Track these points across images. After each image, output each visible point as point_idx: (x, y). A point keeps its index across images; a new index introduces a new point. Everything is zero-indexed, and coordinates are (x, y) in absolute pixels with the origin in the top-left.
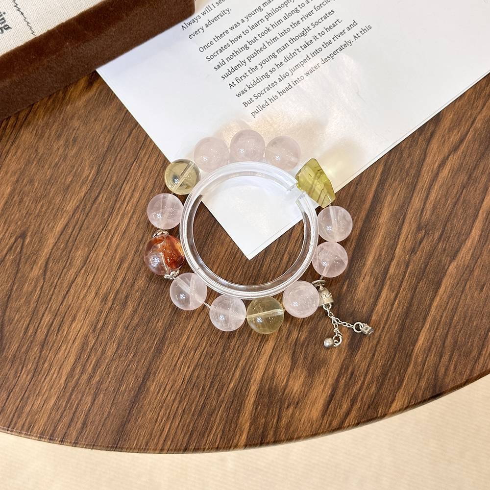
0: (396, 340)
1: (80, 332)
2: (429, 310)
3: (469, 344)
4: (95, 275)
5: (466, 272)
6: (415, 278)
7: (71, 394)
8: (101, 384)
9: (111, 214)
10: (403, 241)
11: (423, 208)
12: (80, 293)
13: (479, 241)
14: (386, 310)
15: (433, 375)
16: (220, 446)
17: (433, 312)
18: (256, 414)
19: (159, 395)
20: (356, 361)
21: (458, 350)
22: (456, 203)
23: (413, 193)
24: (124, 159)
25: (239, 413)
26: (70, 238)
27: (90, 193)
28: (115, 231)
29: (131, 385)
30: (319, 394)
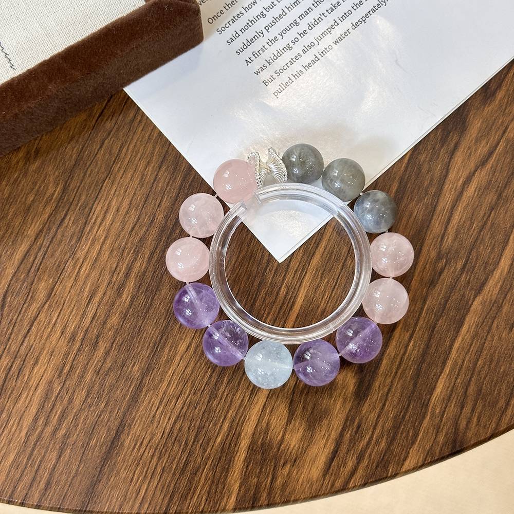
0: (411, 387)
1: (43, 378)
2: (449, 353)
3: (496, 392)
4: (61, 310)
5: (493, 309)
6: (433, 316)
7: (33, 450)
8: (67, 439)
9: (80, 239)
10: (420, 272)
11: (444, 234)
12: (43, 331)
13: (509, 272)
14: (399, 353)
15: (452, 429)
16: (205, 510)
17: (453, 356)
18: (247, 473)
19: (135, 450)
20: (364, 412)
21: (482, 399)
22: (483, 227)
23: (433, 215)
24: (95, 174)
25: (227, 472)
26: (32, 267)
27: (55, 215)
28: (84, 259)
29: (102, 440)
30: (320, 451)
